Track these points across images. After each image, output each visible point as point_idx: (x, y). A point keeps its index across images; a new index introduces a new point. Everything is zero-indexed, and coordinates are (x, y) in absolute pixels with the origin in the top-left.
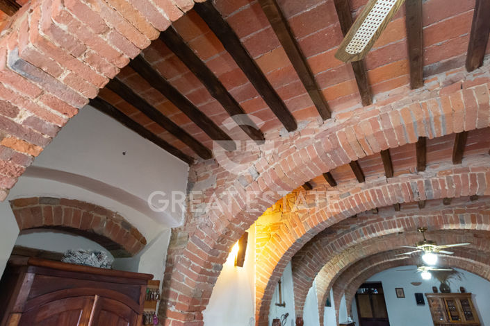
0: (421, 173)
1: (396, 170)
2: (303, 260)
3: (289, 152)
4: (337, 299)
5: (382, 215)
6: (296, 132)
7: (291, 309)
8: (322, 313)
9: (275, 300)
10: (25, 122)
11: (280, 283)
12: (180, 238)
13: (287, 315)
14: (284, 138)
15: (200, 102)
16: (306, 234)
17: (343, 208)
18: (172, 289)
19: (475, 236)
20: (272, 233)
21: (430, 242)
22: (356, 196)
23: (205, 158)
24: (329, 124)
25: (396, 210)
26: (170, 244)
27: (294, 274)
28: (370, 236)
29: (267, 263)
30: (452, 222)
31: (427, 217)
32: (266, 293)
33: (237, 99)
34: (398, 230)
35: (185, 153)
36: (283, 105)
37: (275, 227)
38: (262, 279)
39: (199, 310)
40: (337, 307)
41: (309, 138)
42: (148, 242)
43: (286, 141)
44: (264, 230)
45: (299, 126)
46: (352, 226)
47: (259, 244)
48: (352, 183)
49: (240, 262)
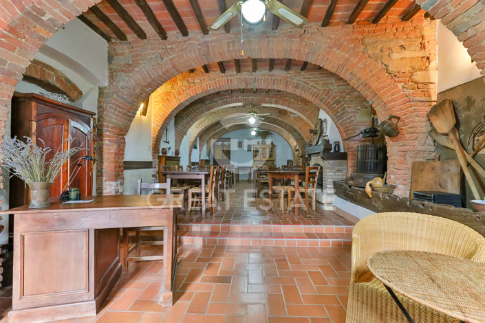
0: (254, 73)
1: (242, 68)
2: (182, 118)
3: (182, 50)
4: (201, 146)
5: (234, 94)
6: (188, 37)
7: (172, 145)
8: (191, 151)
9: (164, 139)
10: (48, 20)
11: (167, 130)
12: (107, 94)
13: (170, 148)
14: (179, 40)
15: (126, 3)
16: (186, 100)
17: (210, 87)
18: (104, 123)
19: (279, 112)
20: (165, 98)
21: (254, 112)
22: (219, 81)
23: (121, 40)
24: (207, 38)
25: (242, 92)
26: (99, 97)
27: (175, 126)
28: (225, 106)
29: (161, 116)
30: (267, 103)
31: (255, 98)
32: (159, 133)
33: (153, 9)
34: (240, 104)
35: (105, 32)
36: (181, 20)
37: (168, 94)
38: (157, 125)
39: (123, 135)
40: (201, 150)
41: (195, 44)
42: (84, 94)
43: (181, 42)
44: (159, 95)
45: (190, 34)
46: (215, 99)
47: (155, 104)
48: (218, 73)
49: (144, 113)
